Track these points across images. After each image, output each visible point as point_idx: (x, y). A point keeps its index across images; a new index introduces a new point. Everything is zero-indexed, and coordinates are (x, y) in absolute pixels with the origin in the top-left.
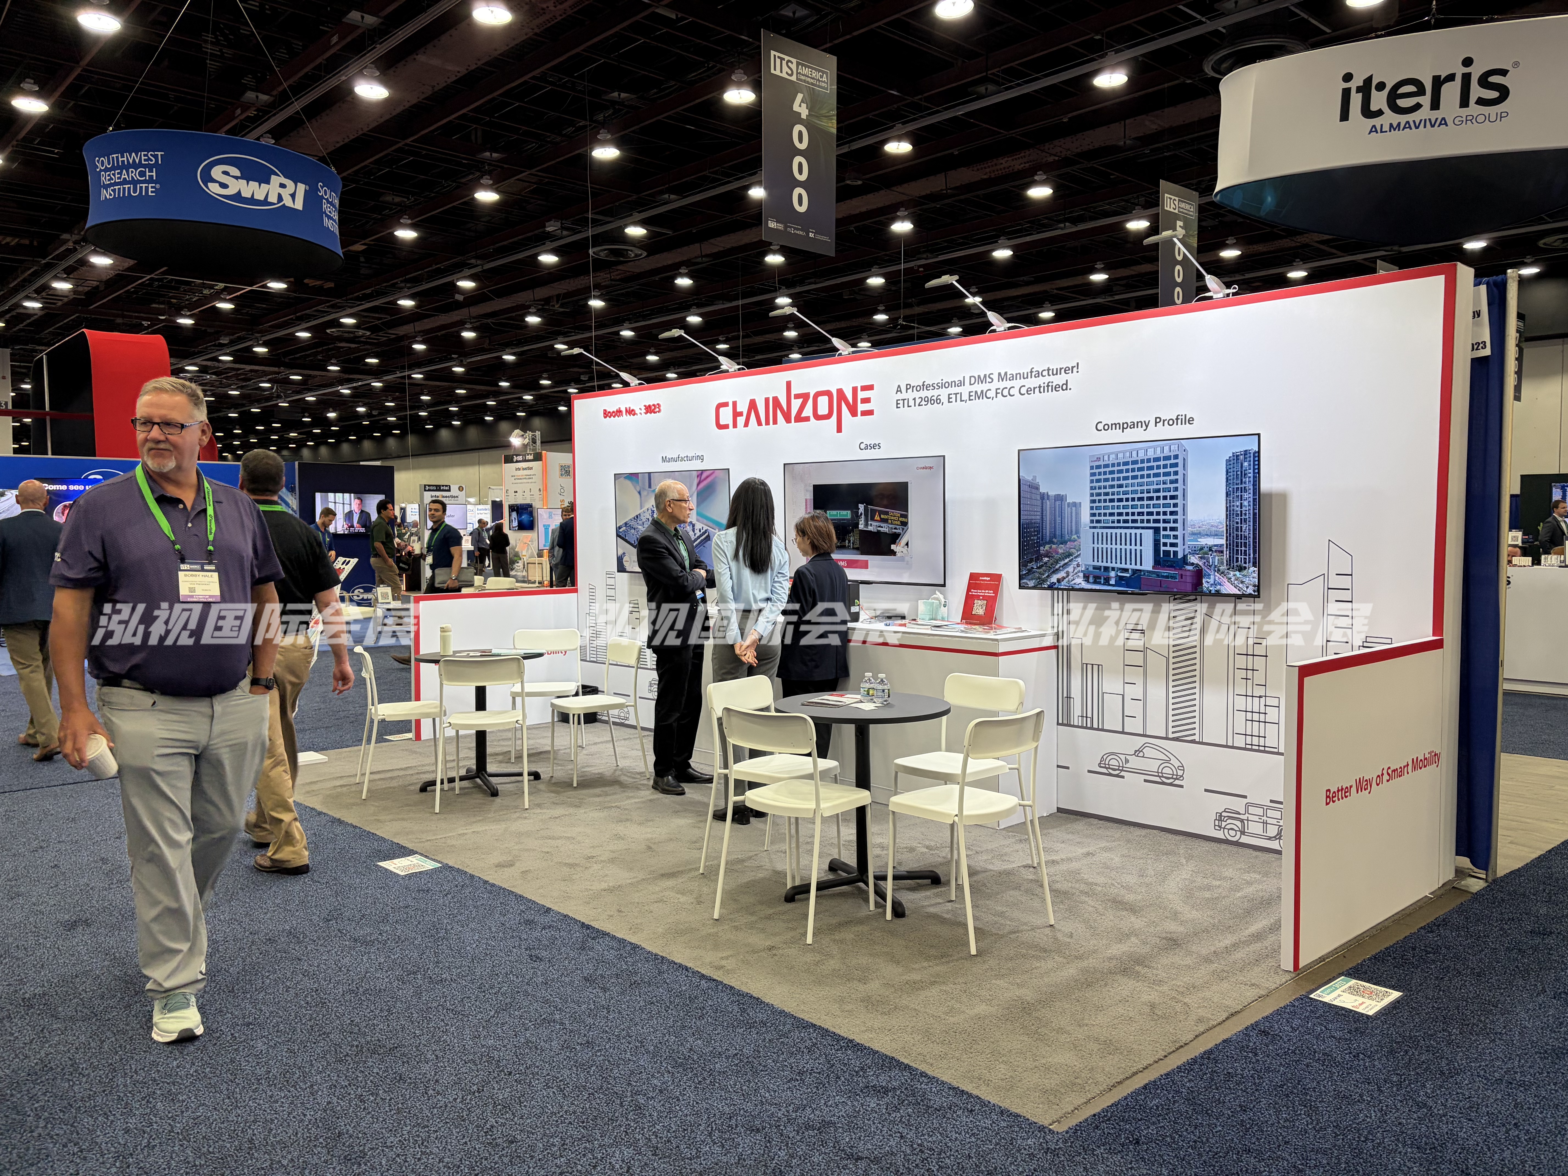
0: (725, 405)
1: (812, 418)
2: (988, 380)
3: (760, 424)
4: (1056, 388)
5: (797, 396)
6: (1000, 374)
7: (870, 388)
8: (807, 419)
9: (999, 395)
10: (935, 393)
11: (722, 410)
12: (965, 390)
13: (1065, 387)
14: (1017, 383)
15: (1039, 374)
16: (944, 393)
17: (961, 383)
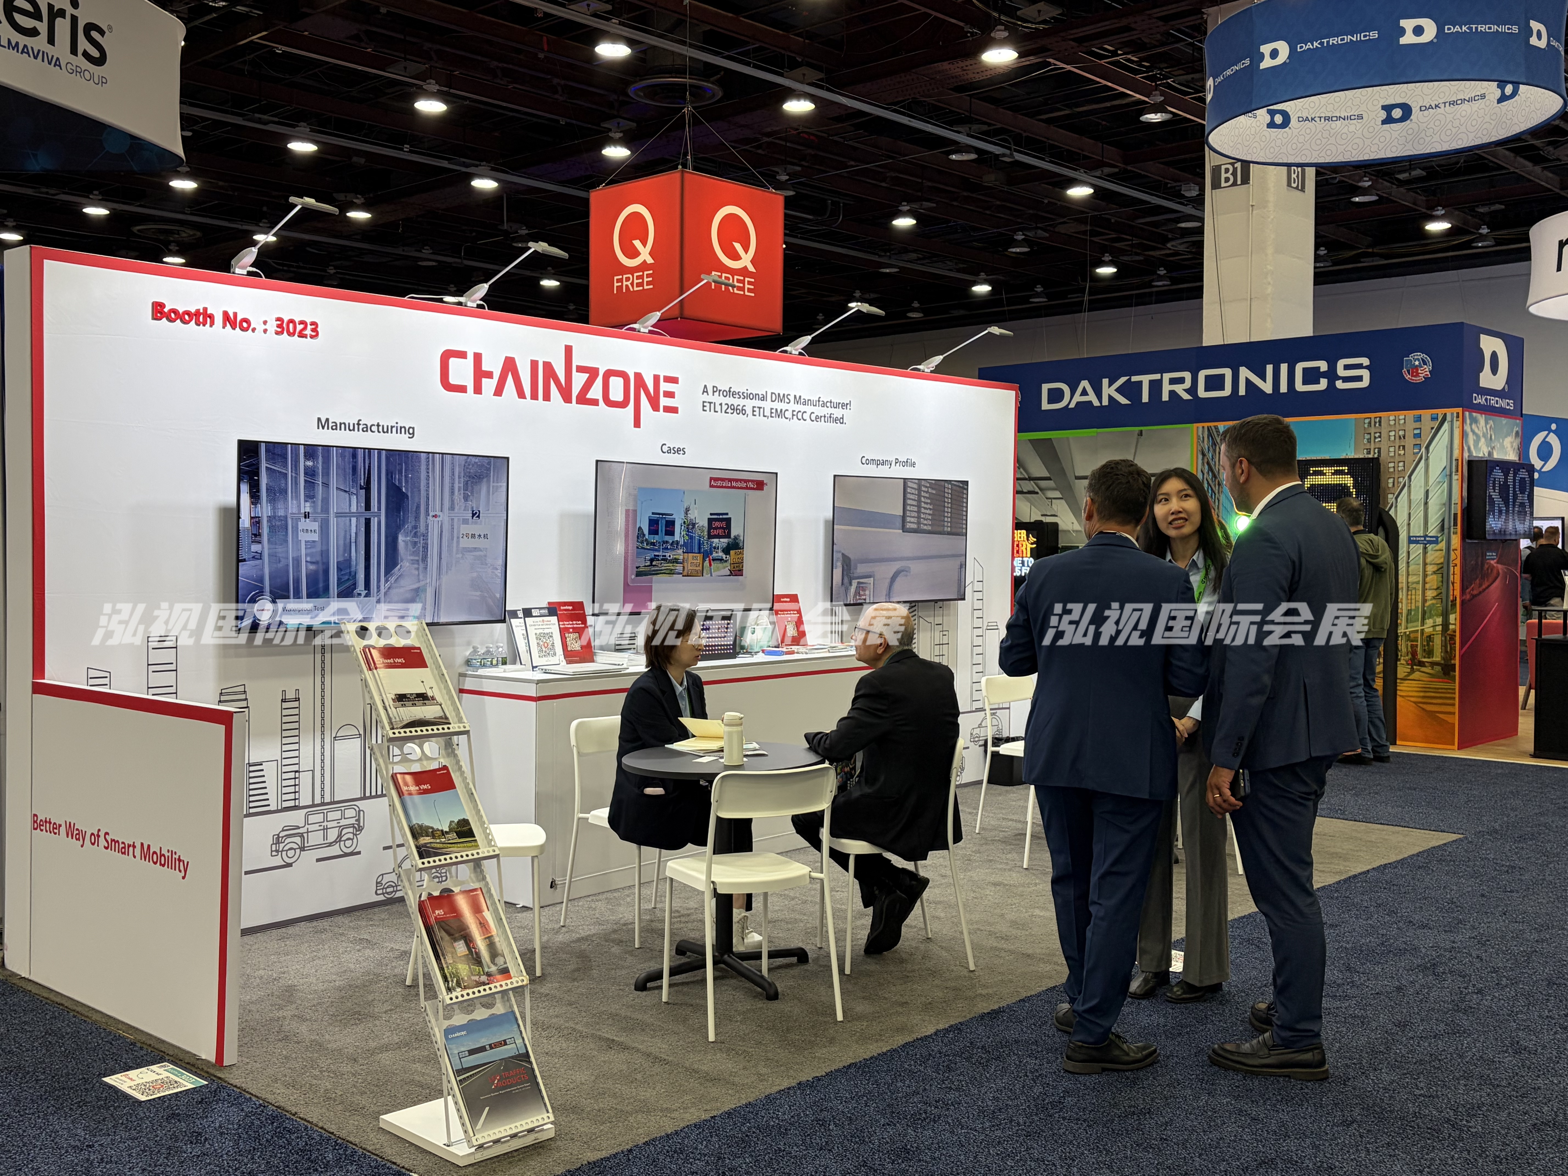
0: (462, 355)
1: (601, 402)
2: (787, 400)
3: (521, 394)
4: (836, 420)
5: (581, 369)
6: (795, 396)
7: (674, 380)
8: (595, 402)
9: (795, 417)
10: (741, 402)
11: (453, 362)
12: (767, 405)
13: (840, 420)
14: (809, 409)
15: (824, 405)
16: (749, 404)
17: (763, 398)
